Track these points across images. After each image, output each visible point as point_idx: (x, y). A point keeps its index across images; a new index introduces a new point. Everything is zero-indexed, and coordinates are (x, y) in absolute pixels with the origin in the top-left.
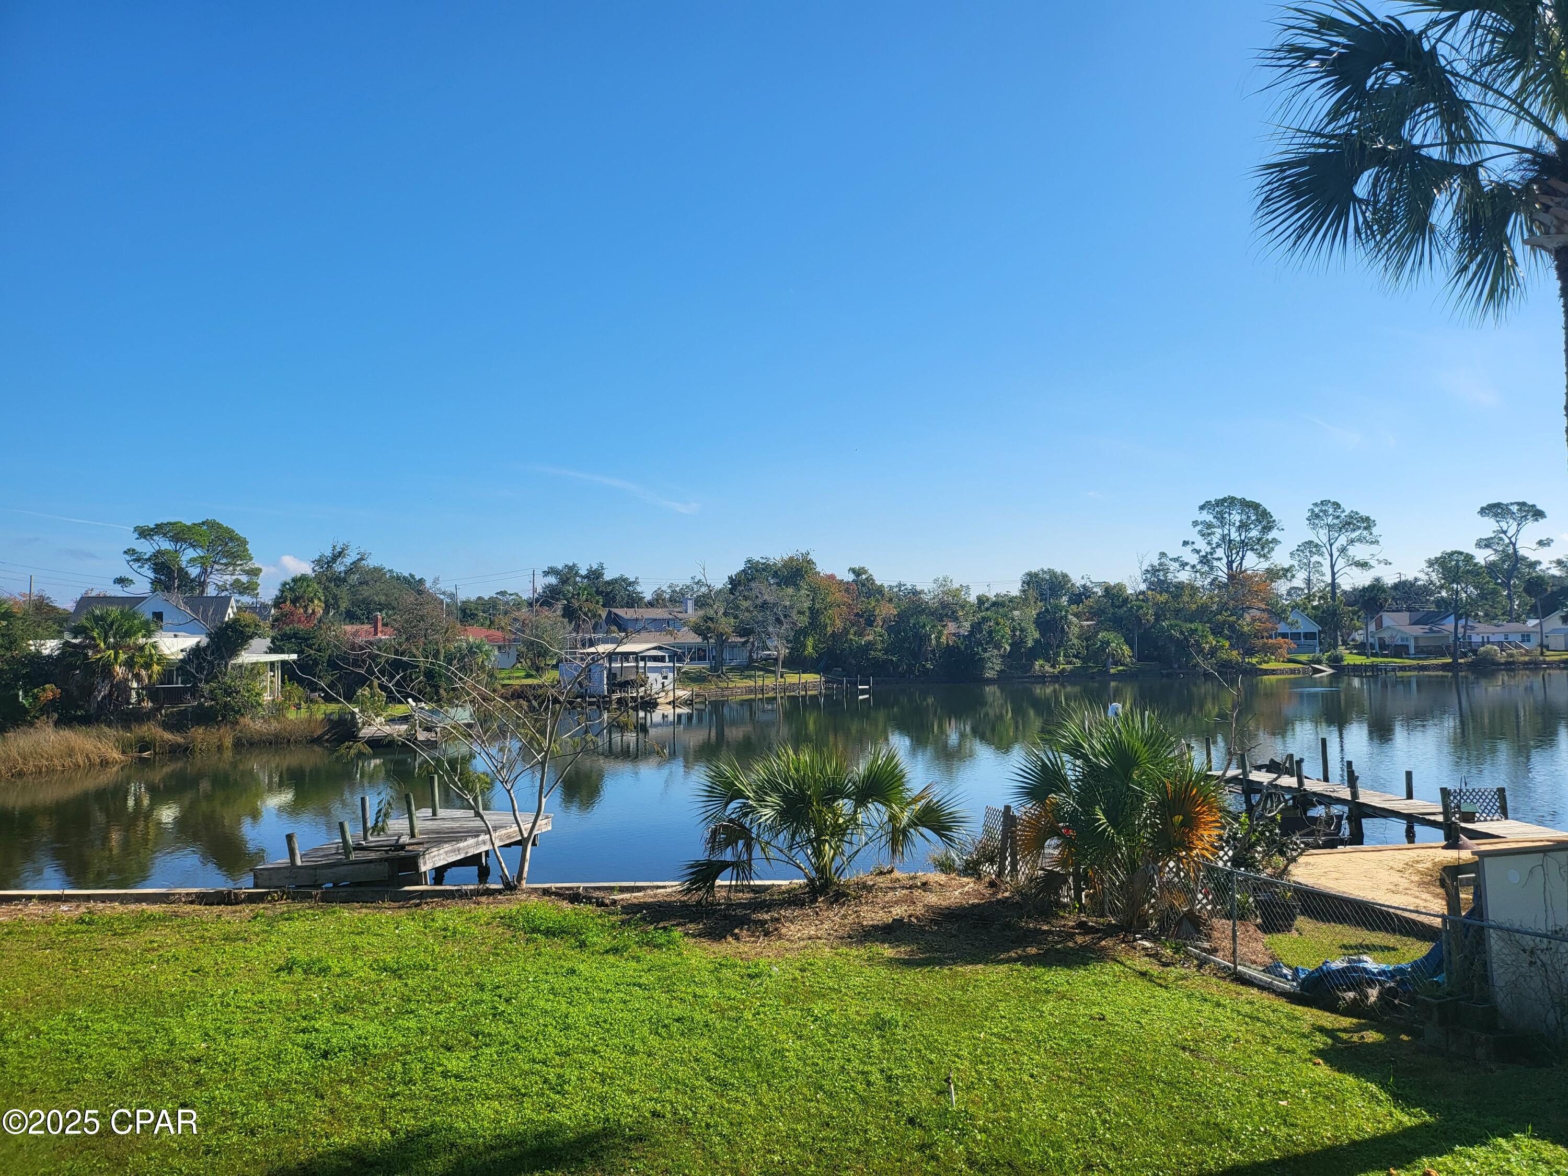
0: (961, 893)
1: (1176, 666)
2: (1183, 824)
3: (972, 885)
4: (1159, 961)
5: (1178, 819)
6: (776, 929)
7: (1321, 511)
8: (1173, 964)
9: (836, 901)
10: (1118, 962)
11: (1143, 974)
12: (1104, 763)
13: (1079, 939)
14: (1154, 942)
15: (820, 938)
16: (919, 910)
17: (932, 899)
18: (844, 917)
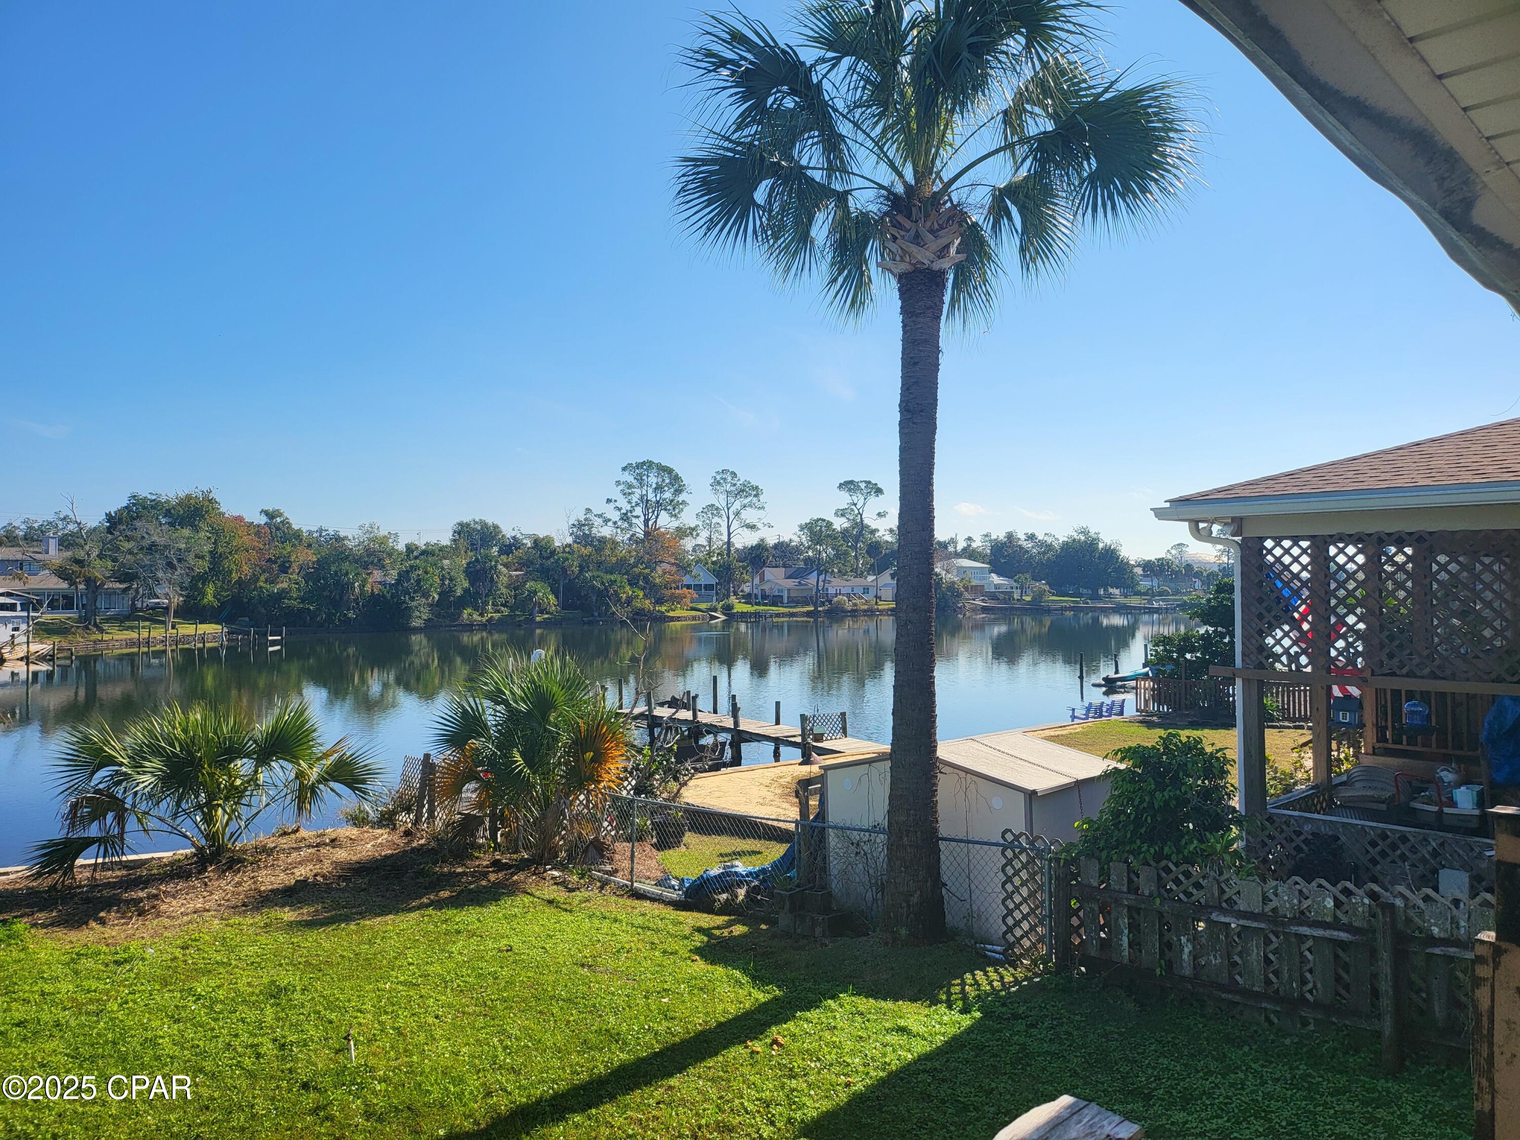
0: (373, 846)
1: (596, 614)
2: (593, 760)
3: (386, 836)
4: (566, 887)
5: (589, 755)
6: (154, 907)
7: (722, 478)
8: (578, 889)
9: (230, 868)
10: (528, 893)
11: (550, 902)
12: (523, 707)
13: (492, 877)
14: (563, 871)
15: (208, 911)
16: (327, 867)
17: (341, 855)
18: (239, 884)
